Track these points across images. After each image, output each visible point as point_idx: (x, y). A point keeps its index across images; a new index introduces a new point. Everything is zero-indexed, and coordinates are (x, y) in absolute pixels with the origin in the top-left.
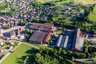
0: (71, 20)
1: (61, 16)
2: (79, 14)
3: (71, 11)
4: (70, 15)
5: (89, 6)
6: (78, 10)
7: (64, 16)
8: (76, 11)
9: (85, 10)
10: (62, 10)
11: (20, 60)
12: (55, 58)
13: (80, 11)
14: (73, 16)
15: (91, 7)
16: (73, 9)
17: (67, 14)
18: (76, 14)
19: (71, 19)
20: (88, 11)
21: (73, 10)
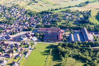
0: (74, 24)
1: (63, 21)
2: (79, 19)
3: (71, 16)
4: (72, 20)
5: (86, 12)
6: (77, 15)
7: (67, 21)
8: (76, 16)
9: (83, 15)
10: (62, 16)
11: (45, 53)
12: (74, 48)
13: (79, 16)
14: (74, 20)
15: (88, 13)
16: (72, 14)
17: (68, 19)
18: (77, 19)
19: (73, 22)
20: (87, 16)
21: (73, 16)
